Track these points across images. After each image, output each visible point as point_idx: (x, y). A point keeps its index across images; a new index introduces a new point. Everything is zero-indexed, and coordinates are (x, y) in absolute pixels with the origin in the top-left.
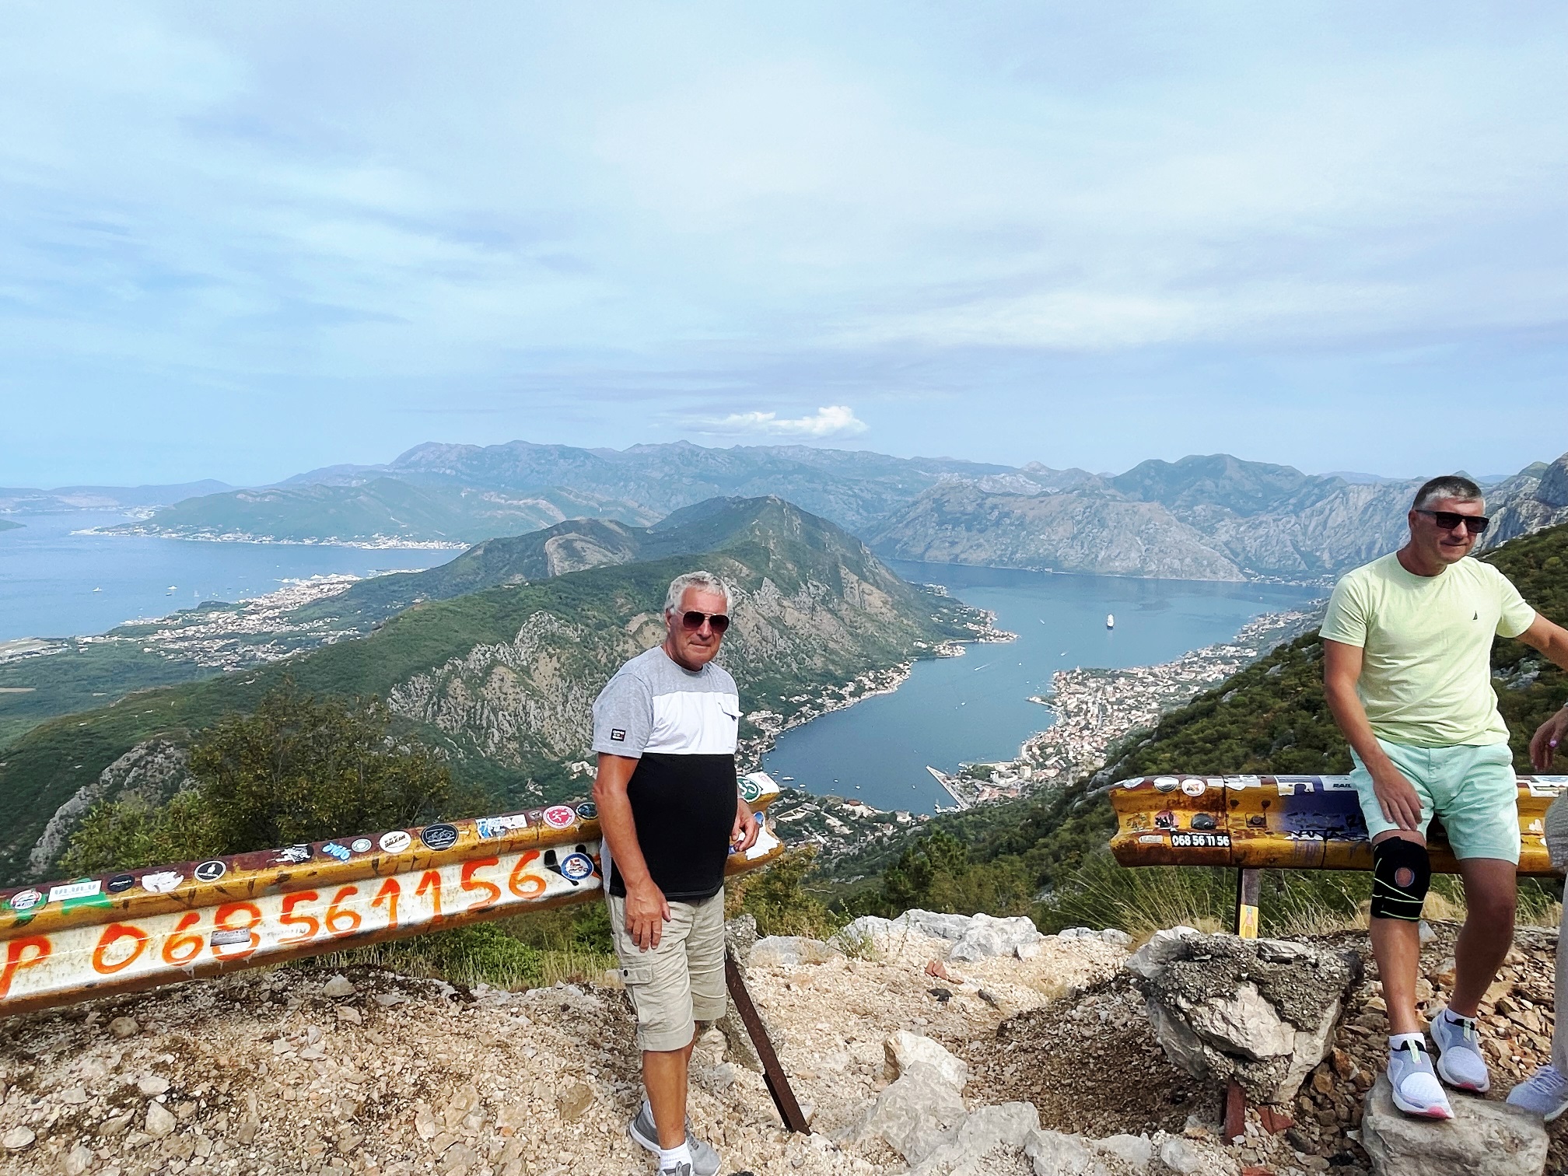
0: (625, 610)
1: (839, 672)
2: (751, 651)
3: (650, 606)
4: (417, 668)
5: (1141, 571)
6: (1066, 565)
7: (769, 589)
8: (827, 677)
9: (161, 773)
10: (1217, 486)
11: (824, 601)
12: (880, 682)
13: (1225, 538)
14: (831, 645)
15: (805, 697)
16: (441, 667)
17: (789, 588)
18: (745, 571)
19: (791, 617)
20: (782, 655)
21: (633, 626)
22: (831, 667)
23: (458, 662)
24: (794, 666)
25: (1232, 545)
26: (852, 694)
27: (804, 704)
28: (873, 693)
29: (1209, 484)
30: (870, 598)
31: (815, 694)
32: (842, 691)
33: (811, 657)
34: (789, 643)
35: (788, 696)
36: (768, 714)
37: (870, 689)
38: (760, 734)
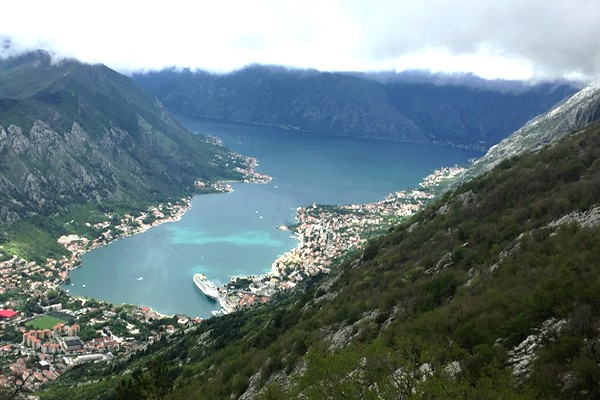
1: (135, 204)
2: (62, 183)
7: (78, 134)
8: (125, 208)
12: (167, 213)
15: (107, 224)
17: (94, 132)
18: (57, 115)
20: (89, 189)
24: (99, 198)
25: (422, 116)
26: (145, 222)
27: (105, 230)
28: (162, 221)
30: (162, 144)
31: (115, 222)
32: (137, 219)
33: (112, 191)
34: (94, 179)
35: (93, 223)
36: (75, 238)
37: (159, 218)
38: (69, 254)
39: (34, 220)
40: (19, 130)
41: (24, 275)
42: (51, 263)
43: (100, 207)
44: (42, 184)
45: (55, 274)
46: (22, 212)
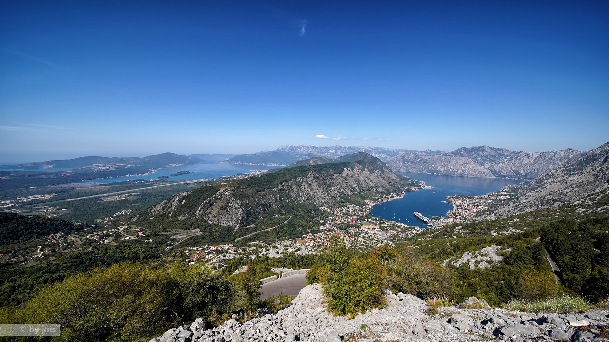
0: (332, 173)
1: (386, 192)
2: (364, 185)
3: (338, 172)
4: (285, 181)
5: (462, 175)
6: (440, 172)
7: (366, 172)
8: (383, 193)
9: (227, 196)
10: (483, 153)
11: (380, 175)
12: (398, 195)
13: (488, 166)
14: (384, 186)
15: (378, 197)
16: (291, 181)
17: (372, 171)
18: (360, 166)
19: (372, 178)
20: (371, 187)
21: (334, 177)
22: (384, 191)
23: (294, 180)
24: (375, 190)
25: (491, 168)
26: (391, 198)
27: (378, 199)
28: (397, 198)
29: (481, 153)
30: (392, 176)
31: (381, 197)
32: (388, 197)
33: (379, 188)
34: (373, 184)
35: (374, 197)
36: (369, 200)
37: (395, 197)
38: (368, 205)
39: (357, 194)
40: (351, 169)
41: (356, 209)
42: (364, 207)
43: (375, 193)
44: (358, 185)
45: (366, 210)
46: (353, 192)
